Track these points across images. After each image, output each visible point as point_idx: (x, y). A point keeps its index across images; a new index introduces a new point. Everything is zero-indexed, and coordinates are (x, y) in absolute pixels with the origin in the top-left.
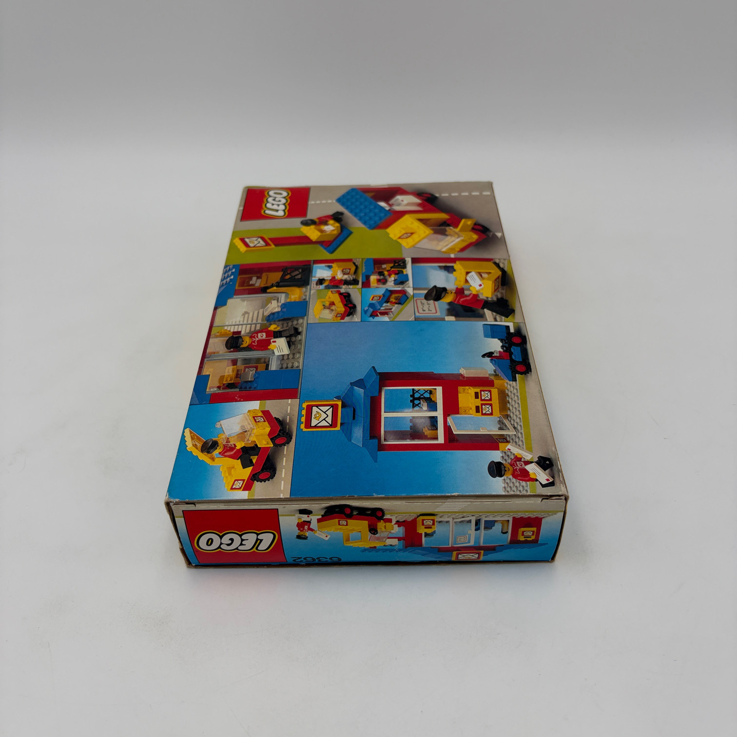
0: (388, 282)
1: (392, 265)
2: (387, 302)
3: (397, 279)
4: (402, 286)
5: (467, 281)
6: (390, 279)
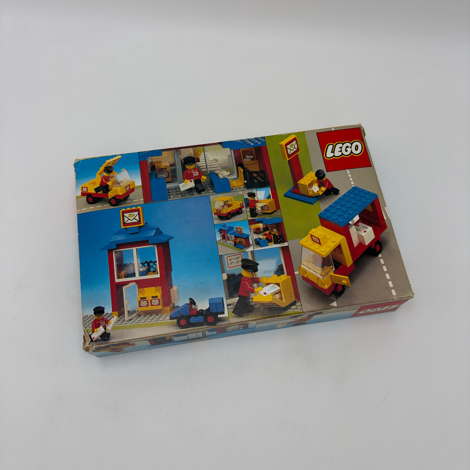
0: (257, 235)
1: (277, 234)
5: (268, 284)
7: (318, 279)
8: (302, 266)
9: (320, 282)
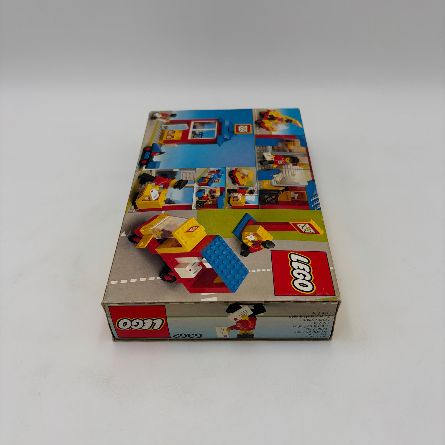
0: (209, 191)
1: (205, 204)
2: (210, 179)
3: (203, 193)
4: (200, 188)
5: (160, 194)
6: (207, 194)
7: (152, 226)
8: (168, 217)
9: (149, 227)
